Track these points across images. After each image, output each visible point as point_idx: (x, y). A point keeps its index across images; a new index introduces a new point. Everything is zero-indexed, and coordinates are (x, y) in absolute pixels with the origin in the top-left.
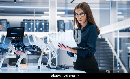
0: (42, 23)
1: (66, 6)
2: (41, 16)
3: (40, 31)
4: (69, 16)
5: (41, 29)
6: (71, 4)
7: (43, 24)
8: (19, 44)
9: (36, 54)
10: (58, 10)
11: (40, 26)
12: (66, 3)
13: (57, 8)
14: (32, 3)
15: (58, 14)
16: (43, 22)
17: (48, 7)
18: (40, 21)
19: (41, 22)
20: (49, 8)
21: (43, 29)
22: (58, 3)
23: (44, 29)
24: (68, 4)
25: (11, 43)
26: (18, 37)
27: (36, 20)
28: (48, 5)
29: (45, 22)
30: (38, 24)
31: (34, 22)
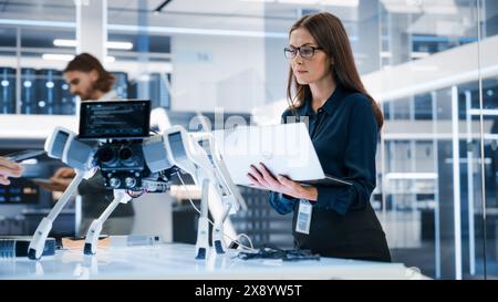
0: (47, 81)
1: (142, 22)
2: (40, 55)
3: (39, 111)
4: (152, 60)
5: (42, 104)
6: (156, 13)
7: (50, 85)
8: (122, 166)
9: (18, 199)
10: (113, 36)
11: (39, 91)
12: (142, 11)
13: (106, 27)
14: (8, 7)
15: (110, 50)
16: (50, 76)
17: (74, 21)
18: (38, 72)
19: (42, 77)
20: (78, 25)
21: (47, 105)
22: (110, 9)
23: (53, 105)
24: (150, 15)
25: (91, 159)
26: (119, 139)
27: (24, 71)
28: (74, 15)
29: (56, 77)
30: (28, 84)
31: (18, 76)
